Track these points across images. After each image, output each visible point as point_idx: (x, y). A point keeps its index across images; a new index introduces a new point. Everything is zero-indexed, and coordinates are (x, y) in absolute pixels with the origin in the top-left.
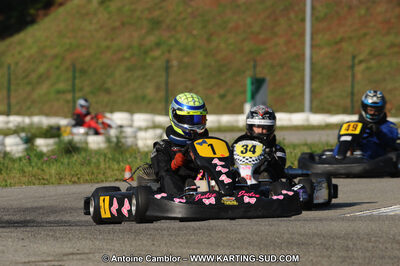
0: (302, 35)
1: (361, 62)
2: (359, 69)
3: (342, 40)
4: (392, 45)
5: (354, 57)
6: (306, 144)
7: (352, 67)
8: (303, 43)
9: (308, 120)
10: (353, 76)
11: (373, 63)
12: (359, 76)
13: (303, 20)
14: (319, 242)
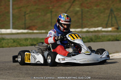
0: (9, 6)
1: (27, 14)
2: (27, 16)
3: (22, 7)
4: (37, 9)
5: (25, 12)
6: (11, 39)
7: (25, 15)
8: (9, 8)
9: (11, 31)
10: (25, 18)
11: (31, 14)
12: (27, 18)
13: (9, 1)
14: (18, 68)
